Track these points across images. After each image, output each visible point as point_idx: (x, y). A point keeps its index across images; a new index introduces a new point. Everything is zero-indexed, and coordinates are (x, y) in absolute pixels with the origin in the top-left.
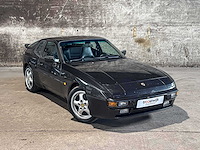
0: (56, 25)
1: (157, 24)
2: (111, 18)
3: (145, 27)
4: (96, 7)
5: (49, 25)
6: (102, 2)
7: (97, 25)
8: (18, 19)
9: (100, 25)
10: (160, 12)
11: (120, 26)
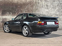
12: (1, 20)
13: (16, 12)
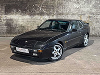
0: (38, 14)
1: (93, 14)
2: (68, 10)
3: (87, 15)
4: (60, 4)
5: (34, 14)
6: (63, 1)
7: (60, 14)
8: (17, 11)
9: (62, 14)
10: (95, 7)
11: (73, 14)
12: (5, 22)
13: (27, 9)
